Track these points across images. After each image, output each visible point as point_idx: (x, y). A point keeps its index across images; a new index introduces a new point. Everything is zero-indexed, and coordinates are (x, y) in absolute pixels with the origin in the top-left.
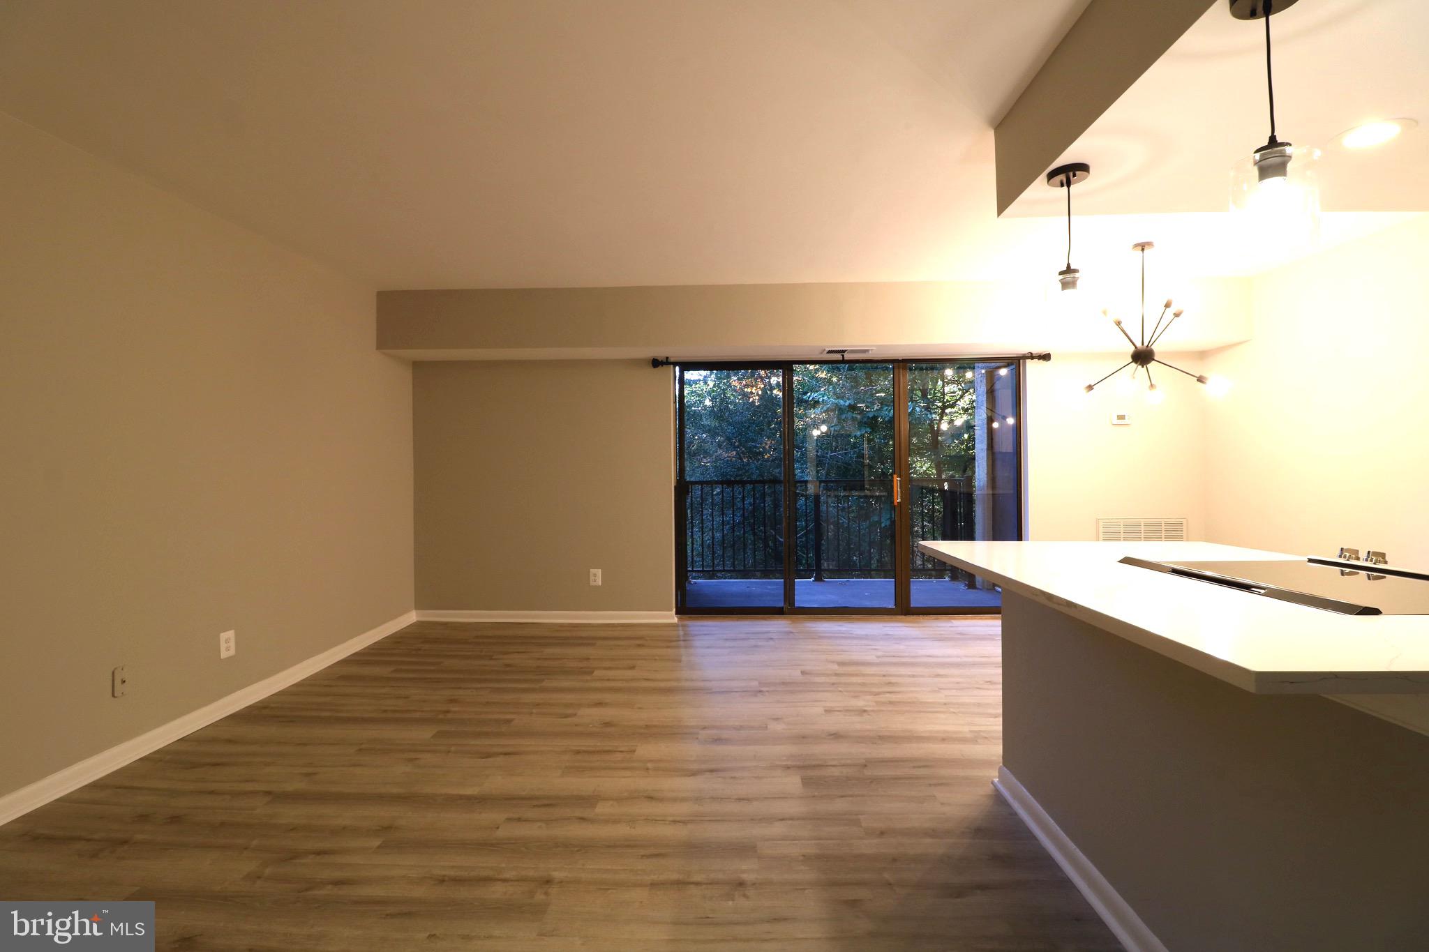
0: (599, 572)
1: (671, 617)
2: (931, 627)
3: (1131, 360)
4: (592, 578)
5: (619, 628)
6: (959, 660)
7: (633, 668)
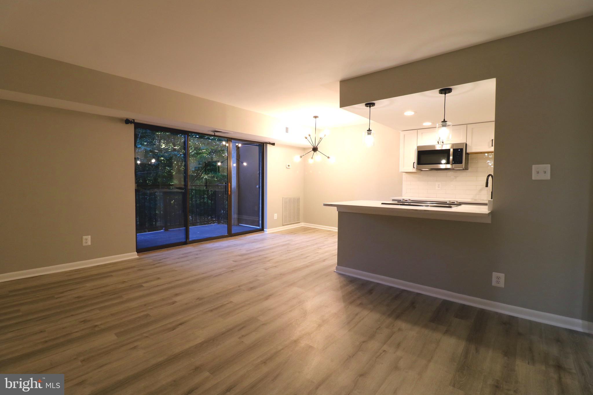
0: (89, 237)
1: (134, 255)
2: (243, 239)
3: (312, 150)
4: (84, 241)
5: (109, 266)
6: (271, 246)
7: (159, 278)
